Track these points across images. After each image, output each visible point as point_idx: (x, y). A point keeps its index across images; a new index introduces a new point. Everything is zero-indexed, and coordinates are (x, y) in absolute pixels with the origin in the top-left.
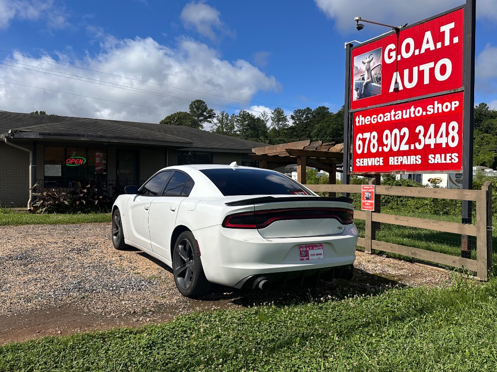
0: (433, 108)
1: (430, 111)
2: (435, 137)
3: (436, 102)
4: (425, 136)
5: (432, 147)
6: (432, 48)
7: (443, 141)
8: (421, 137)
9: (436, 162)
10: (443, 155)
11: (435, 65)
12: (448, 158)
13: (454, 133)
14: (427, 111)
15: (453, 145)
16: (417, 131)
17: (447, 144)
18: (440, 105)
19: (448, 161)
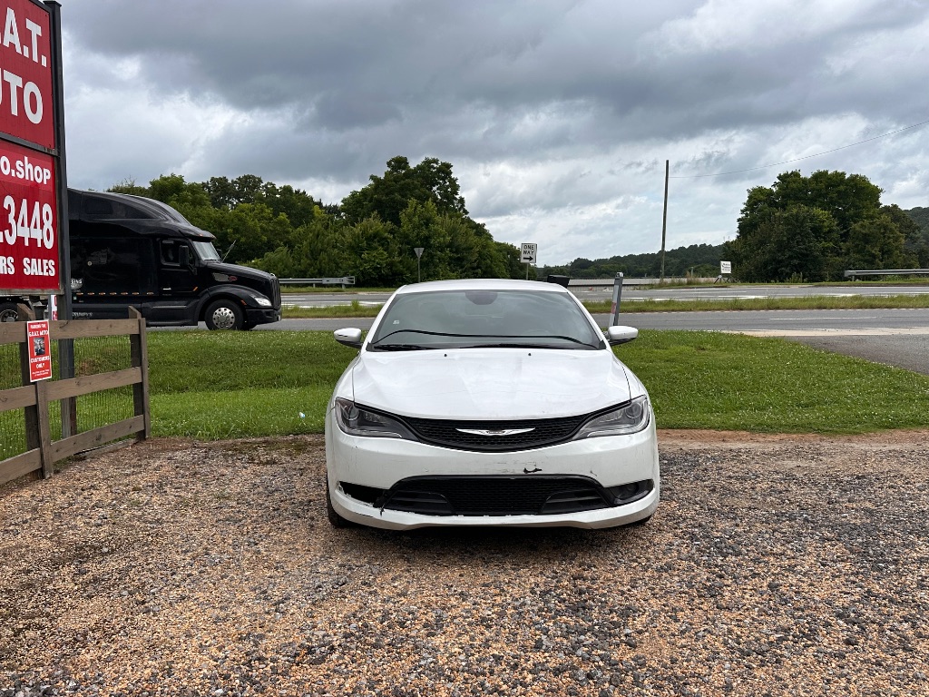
0: (24, 168)
1: (20, 173)
2: (29, 226)
3: (26, 158)
4: (16, 218)
5: (27, 244)
6: (19, 50)
7: (37, 234)
8: (11, 220)
9: (32, 274)
10: (39, 261)
11: (24, 85)
12: (45, 268)
13: (48, 225)
14: (16, 171)
15: (49, 245)
16: (6, 207)
17: (42, 240)
18: (30, 166)
19: (46, 274)
